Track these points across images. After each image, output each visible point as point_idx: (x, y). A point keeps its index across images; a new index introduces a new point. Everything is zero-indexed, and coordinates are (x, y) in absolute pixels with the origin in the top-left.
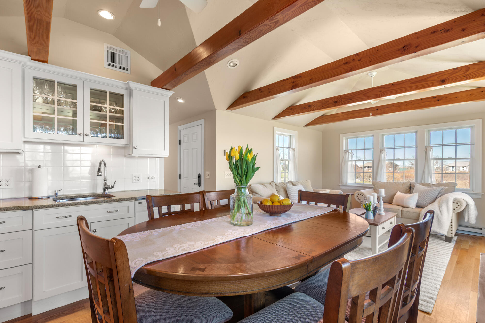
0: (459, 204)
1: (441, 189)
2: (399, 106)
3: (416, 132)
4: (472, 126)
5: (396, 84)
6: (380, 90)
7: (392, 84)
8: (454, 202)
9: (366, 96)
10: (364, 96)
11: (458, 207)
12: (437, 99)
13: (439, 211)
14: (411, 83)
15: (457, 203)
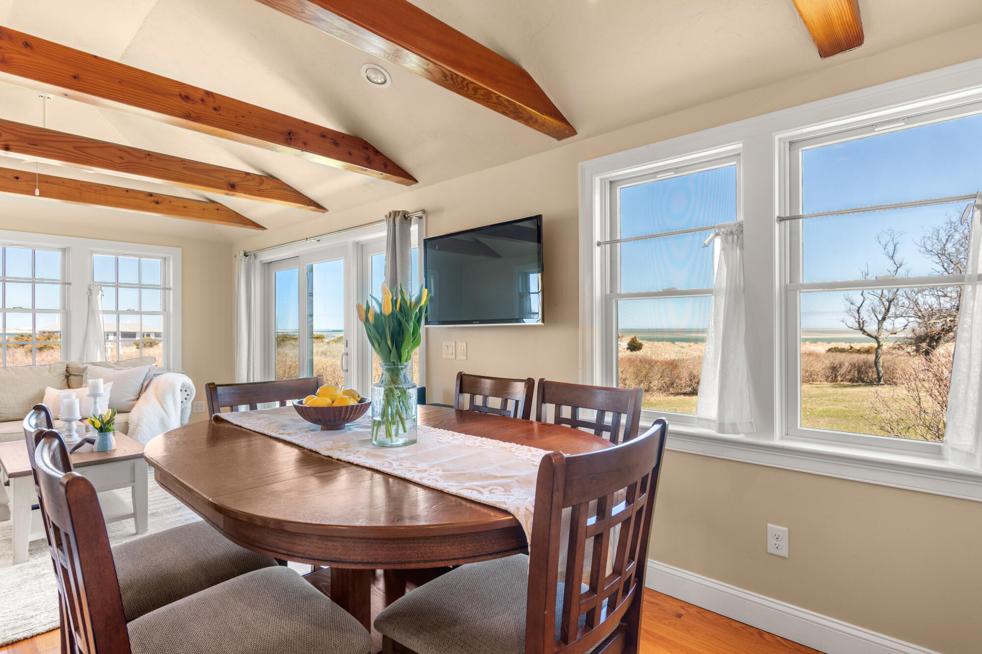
0: (188, 392)
1: (148, 370)
2: (76, 189)
3: (64, 250)
4: (165, 258)
5: (156, 157)
6: (121, 154)
7: (147, 153)
8: (182, 389)
9: (81, 153)
10: (77, 152)
11: (187, 396)
12: (156, 200)
13: (162, 410)
14: (184, 168)
15: (186, 391)
